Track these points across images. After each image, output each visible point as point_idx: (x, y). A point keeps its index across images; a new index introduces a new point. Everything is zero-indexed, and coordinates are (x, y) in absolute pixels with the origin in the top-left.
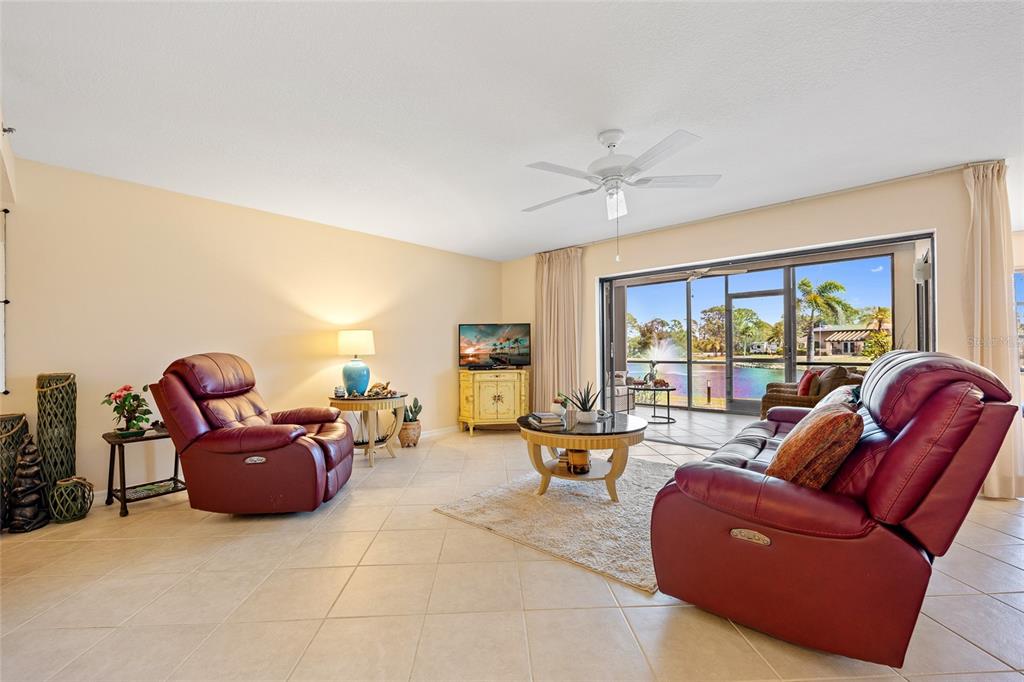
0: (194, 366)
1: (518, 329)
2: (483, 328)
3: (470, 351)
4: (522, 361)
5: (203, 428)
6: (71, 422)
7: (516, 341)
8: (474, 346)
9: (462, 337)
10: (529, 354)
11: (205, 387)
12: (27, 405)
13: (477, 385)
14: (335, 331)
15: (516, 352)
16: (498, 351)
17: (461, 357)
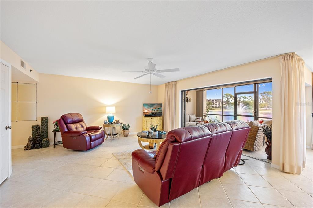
0: (65, 116)
1: (159, 105)
2: (149, 105)
3: (146, 111)
4: (160, 114)
5: (66, 130)
6: (47, 127)
7: (158, 108)
8: (147, 110)
9: (144, 107)
10: (162, 112)
11: (68, 121)
12: (39, 123)
13: (146, 121)
14: (105, 106)
15: (158, 112)
16: (153, 111)
17: (144, 113)
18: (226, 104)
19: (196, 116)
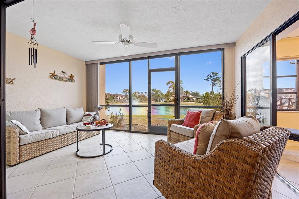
18: (125, 98)
19: (88, 110)
